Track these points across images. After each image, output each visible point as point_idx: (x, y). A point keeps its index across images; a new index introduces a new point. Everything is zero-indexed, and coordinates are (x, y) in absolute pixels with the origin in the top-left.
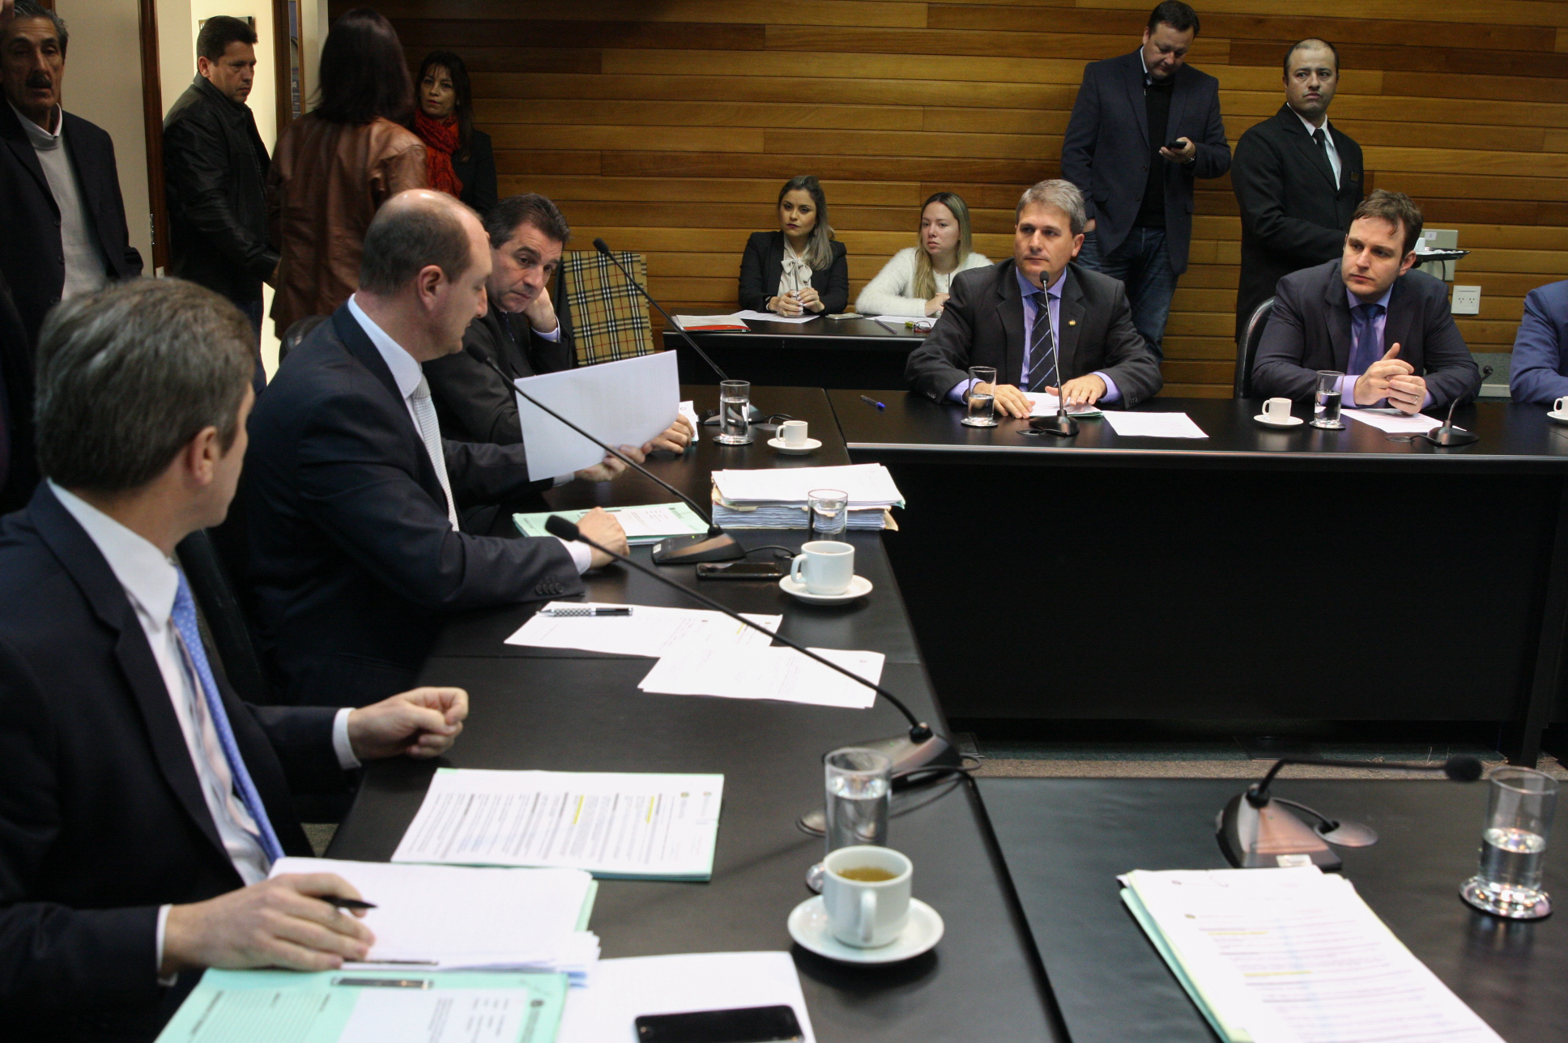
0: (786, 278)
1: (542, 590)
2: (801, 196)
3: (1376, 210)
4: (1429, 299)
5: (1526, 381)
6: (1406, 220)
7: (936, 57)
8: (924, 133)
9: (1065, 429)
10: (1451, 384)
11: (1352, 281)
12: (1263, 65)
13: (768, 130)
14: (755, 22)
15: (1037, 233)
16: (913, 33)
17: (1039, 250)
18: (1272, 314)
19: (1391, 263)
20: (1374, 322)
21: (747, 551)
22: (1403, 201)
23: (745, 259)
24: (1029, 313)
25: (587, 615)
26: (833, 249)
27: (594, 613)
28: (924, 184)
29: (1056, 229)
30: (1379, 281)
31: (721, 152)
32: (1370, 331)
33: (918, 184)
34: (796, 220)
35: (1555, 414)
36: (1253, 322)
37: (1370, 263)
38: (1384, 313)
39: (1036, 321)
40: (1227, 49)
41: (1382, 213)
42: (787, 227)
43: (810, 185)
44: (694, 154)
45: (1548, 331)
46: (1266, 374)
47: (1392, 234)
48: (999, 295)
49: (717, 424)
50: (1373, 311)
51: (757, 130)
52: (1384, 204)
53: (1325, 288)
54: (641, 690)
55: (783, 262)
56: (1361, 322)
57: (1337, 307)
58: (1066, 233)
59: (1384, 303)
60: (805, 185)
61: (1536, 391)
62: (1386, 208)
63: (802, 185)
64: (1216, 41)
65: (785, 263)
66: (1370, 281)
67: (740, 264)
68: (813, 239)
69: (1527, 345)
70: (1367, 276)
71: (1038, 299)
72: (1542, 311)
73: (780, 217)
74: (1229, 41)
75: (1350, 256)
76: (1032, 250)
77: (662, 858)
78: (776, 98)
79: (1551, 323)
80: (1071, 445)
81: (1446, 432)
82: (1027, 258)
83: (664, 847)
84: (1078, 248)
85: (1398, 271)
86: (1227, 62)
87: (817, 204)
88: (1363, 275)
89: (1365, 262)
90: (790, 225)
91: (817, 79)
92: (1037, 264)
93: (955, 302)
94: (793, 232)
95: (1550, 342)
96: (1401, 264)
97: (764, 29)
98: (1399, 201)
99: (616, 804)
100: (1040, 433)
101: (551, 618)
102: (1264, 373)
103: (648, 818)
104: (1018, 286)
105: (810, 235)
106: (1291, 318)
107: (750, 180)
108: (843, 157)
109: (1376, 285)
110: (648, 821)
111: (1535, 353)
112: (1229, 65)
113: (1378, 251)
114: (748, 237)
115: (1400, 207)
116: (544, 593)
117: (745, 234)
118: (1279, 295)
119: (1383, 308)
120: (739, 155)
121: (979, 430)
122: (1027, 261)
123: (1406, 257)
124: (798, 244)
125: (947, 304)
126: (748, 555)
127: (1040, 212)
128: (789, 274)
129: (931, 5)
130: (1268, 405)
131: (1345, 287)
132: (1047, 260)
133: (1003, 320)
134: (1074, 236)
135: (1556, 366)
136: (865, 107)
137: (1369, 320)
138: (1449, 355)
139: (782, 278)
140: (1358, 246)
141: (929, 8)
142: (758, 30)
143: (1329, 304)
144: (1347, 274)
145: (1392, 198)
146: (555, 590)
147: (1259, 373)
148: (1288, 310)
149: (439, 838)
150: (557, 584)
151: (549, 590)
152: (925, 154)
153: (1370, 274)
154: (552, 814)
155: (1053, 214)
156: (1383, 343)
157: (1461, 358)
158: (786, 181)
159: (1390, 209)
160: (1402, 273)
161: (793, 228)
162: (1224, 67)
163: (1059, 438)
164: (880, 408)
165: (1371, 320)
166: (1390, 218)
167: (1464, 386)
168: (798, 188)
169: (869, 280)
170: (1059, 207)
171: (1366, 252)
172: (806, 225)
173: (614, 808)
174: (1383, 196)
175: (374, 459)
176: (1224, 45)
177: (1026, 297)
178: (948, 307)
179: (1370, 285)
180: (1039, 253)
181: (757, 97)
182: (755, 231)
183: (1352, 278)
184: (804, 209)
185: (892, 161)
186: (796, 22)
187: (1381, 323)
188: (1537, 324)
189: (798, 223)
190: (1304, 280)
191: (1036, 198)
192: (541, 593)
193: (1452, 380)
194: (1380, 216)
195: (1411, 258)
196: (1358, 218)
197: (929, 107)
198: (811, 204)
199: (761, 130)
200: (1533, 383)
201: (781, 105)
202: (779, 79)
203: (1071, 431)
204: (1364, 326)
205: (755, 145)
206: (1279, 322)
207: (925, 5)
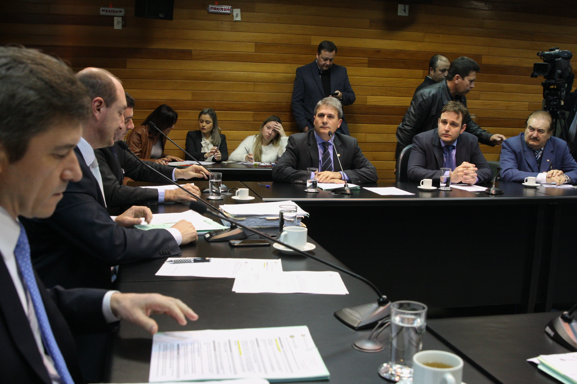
0: (203, 148)
1: (163, 252)
2: (207, 117)
3: (451, 109)
4: (472, 143)
5: (508, 173)
6: (462, 113)
7: (258, 63)
8: (255, 93)
9: (348, 192)
10: (483, 174)
11: (443, 136)
12: (380, 68)
13: (193, 91)
14: (188, 49)
15: (326, 117)
16: (249, 54)
17: (327, 123)
18: (412, 149)
19: (457, 129)
20: (451, 152)
21: (248, 235)
22: (460, 105)
23: (186, 142)
24: (321, 151)
25: (189, 262)
26: (221, 137)
27: (193, 261)
28: (254, 112)
29: (333, 115)
30: (453, 136)
31: (175, 100)
32: (450, 155)
33: (253, 112)
34: (205, 126)
35: (525, 184)
36: (402, 155)
37: (450, 129)
38: (455, 149)
39: (323, 154)
40: (367, 61)
41: (454, 110)
42: (202, 129)
43: (210, 112)
44: (164, 101)
45: (513, 155)
46: (414, 173)
47: (458, 118)
48: (308, 143)
49: (208, 192)
50: (450, 148)
51: (189, 91)
52: (454, 107)
53: (432, 139)
54: (234, 292)
55: (201, 143)
56: (446, 152)
57: (437, 146)
58: (336, 117)
59: (455, 145)
60: (208, 112)
61: (512, 177)
62: (455, 108)
63: (207, 112)
64: (363, 58)
65: (202, 143)
66: (450, 136)
67: (185, 144)
68: (213, 133)
69: (506, 160)
70: (449, 134)
71: (325, 145)
72: (510, 147)
73: (199, 125)
74: (367, 58)
75: (442, 127)
76: (323, 123)
77: (299, 369)
78: (196, 78)
79: (514, 152)
80: (351, 198)
81: (493, 189)
82: (322, 127)
83: (296, 363)
84: (340, 124)
85: (460, 132)
86: (367, 66)
87: (213, 120)
88: (448, 134)
89: (448, 129)
90: (202, 128)
91: (212, 72)
92: (326, 129)
93: (290, 146)
94: (204, 131)
95: (514, 159)
96: (461, 129)
97: (191, 52)
98: (459, 105)
99: (258, 344)
100: (338, 194)
101: (172, 264)
102: (413, 172)
103: (279, 349)
104: (315, 139)
105: (211, 133)
106: (421, 151)
107: (186, 111)
108: (223, 102)
109: (452, 138)
110: (280, 351)
111: (509, 163)
112: (368, 67)
113: (453, 124)
114: (187, 133)
115: (460, 108)
116: (164, 254)
117: (186, 132)
118: (414, 142)
119: (454, 146)
120: (182, 101)
121: (312, 194)
122: (321, 128)
123: (463, 127)
124: (207, 136)
125: (287, 148)
126: (248, 237)
127: (326, 108)
128: (204, 147)
129: (256, 43)
130: (422, 182)
131: (439, 138)
132: (329, 128)
133: (311, 154)
134: (339, 120)
135: (517, 168)
136: (231, 82)
137: (449, 151)
138: (482, 164)
139: (202, 149)
140: (445, 122)
141: (256, 45)
142: (190, 52)
143: (434, 146)
144: (441, 134)
145: (456, 104)
146: (169, 252)
147: (411, 172)
148: (419, 147)
149: (170, 367)
150: (169, 250)
151: (166, 253)
152: (255, 101)
153: (450, 133)
154: (226, 351)
155: (332, 109)
156: (455, 161)
157: (485, 165)
158: (201, 111)
159: (457, 109)
160: (461, 133)
161: (204, 130)
162: (365, 68)
163: (346, 195)
164: (268, 187)
165: (450, 151)
166: (456, 112)
167: (489, 175)
168: (205, 114)
169: (234, 150)
170: (334, 106)
171: (448, 125)
172: (209, 128)
173: (258, 346)
174: (453, 103)
175: (79, 191)
176: (366, 60)
177: (319, 144)
178: (288, 149)
179: (450, 138)
180: (326, 125)
181: (188, 78)
182: (189, 131)
183: (443, 135)
184: (208, 123)
185: (242, 104)
186: (204, 49)
187: (454, 152)
188: (508, 152)
189: (206, 127)
190: (425, 136)
191: (324, 103)
192: (162, 254)
193: (484, 173)
194: (452, 111)
195: (464, 127)
196: (444, 112)
197: (256, 82)
198: (211, 120)
199: (191, 91)
200: (511, 173)
201: (198, 81)
202: (198, 71)
203: (351, 192)
204: (448, 154)
205: (188, 97)
206: (417, 153)
207: (254, 43)
